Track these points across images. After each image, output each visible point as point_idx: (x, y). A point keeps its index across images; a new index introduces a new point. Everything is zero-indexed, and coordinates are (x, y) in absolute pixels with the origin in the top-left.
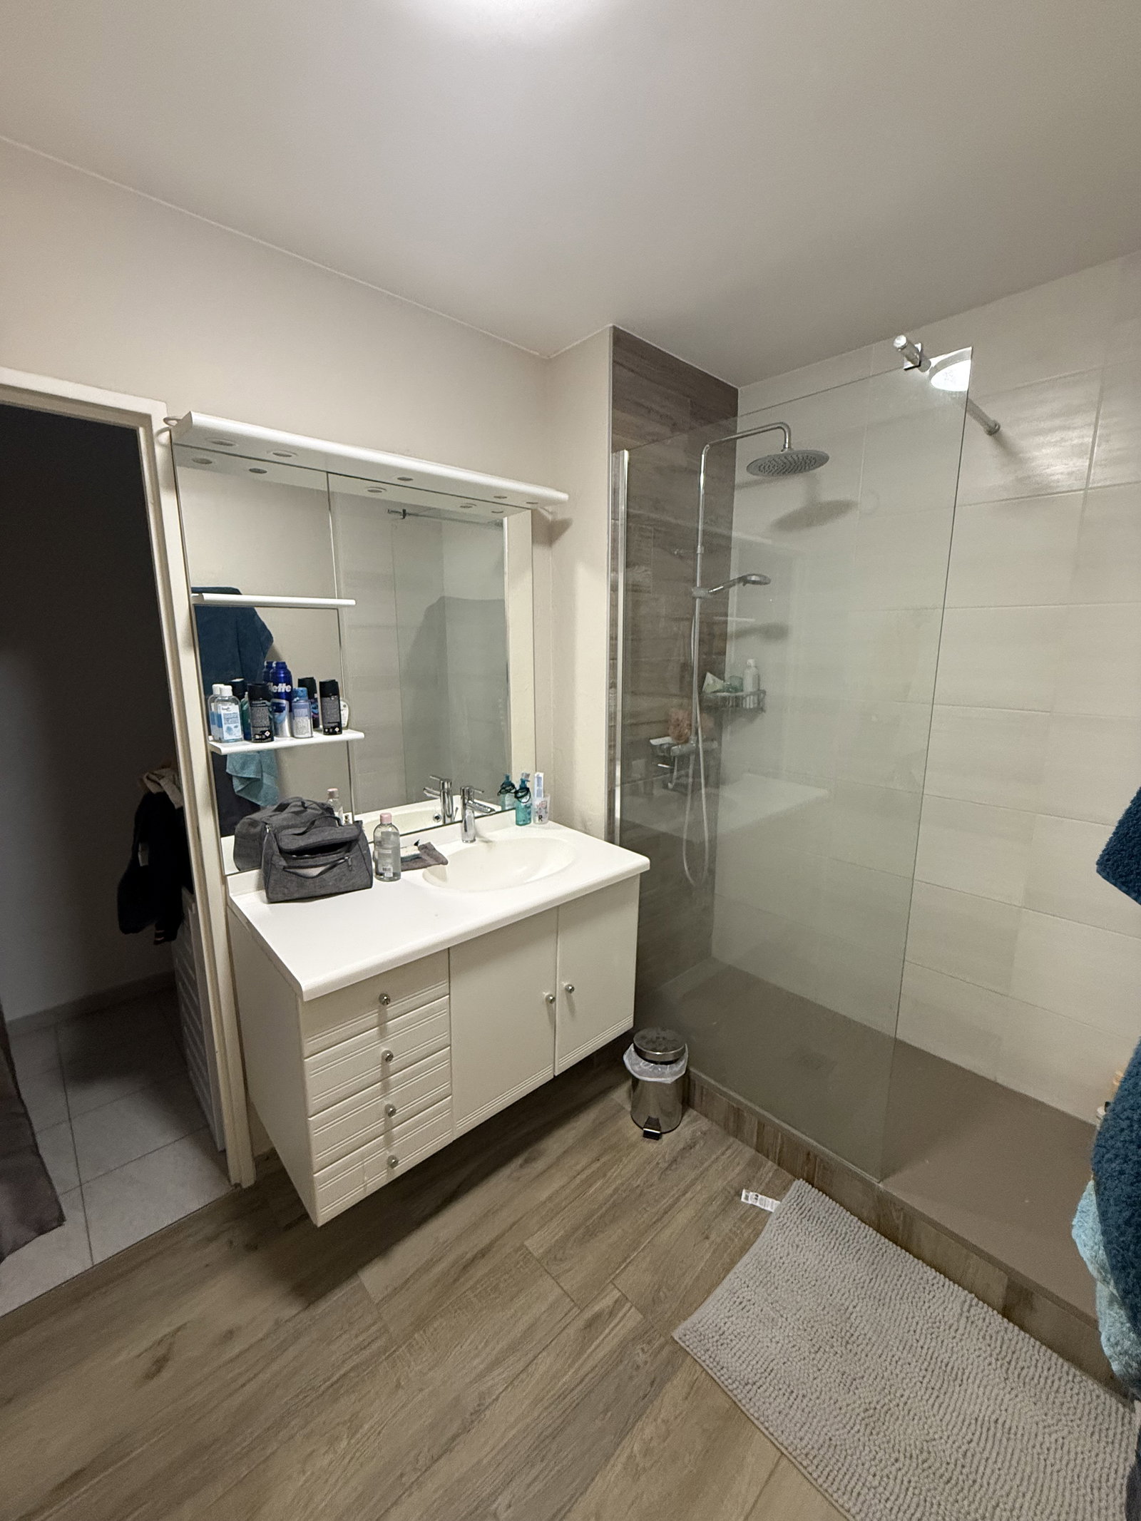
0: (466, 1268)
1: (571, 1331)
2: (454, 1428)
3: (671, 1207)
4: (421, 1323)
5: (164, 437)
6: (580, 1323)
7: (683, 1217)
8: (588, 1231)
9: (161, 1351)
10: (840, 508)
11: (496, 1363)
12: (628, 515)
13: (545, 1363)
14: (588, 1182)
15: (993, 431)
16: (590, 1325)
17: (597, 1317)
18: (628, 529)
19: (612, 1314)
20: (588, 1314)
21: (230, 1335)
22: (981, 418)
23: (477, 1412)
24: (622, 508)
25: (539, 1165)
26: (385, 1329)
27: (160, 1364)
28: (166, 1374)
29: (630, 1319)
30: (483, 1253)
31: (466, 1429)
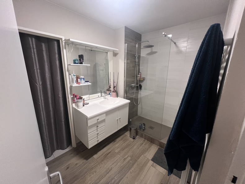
0: (107, 154)
1: (122, 160)
2: (108, 171)
3: (134, 146)
4: (102, 161)
5: (64, 41)
6: (123, 159)
7: (135, 147)
8: (123, 149)
9: (68, 166)
10: (155, 52)
11: (113, 164)
12: (127, 53)
13: (119, 164)
14: (123, 144)
15: (175, 43)
16: (124, 159)
17: (125, 158)
18: (127, 55)
19: (127, 157)
20: (124, 158)
21: (77, 164)
22: (173, 42)
23: (111, 169)
24: (126, 51)
25: (116, 142)
26: (98, 162)
27: (68, 168)
28: (69, 169)
29: (129, 158)
30: (109, 153)
31: (110, 171)
